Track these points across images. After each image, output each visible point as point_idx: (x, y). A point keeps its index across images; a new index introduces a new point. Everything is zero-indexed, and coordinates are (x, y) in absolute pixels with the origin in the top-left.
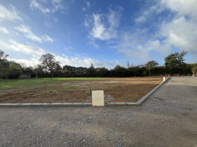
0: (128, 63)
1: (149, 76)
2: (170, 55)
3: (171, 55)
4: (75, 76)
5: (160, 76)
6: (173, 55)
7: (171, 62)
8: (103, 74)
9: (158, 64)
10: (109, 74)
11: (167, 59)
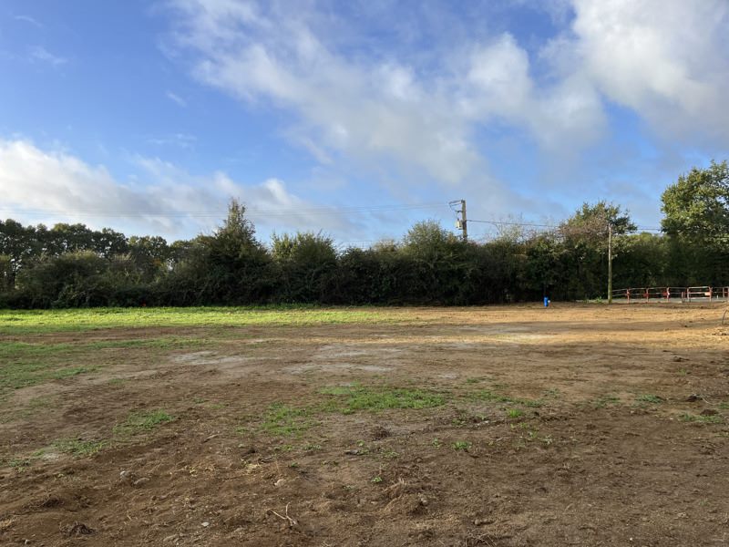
0: (463, 212)
1: (605, 297)
2: (687, 175)
3: (691, 179)
4: (99, 300)
5: (662, 301)
6: (706, 178)
7: (698, 215)
8: (331, 286)
9: (632, 228)
10: (369, 282)
11: (678, 198)
